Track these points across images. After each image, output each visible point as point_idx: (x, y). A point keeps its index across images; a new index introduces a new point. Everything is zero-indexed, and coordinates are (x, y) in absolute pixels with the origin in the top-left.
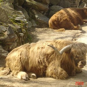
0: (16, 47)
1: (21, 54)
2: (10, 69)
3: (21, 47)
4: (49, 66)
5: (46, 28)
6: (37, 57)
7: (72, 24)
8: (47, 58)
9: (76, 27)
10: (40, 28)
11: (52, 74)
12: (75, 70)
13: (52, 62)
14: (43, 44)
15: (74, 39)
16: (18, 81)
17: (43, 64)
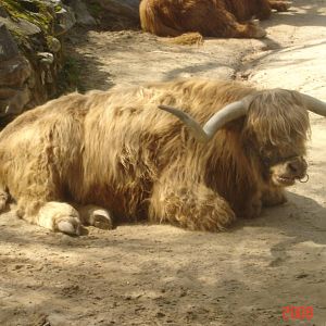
0: (26, 108)
1: (51, 136)
2: (7, 190)
3: (51, 108)
4: (162, 180)
5: (130, 33)
6: (114, 148)
7: (229, 15)
8: (151, 151)
9: (242, 28)
10: (105, 30)
11: (173, 212)
12: (259, 194)
13: (173, 166)
14: (134, 95)
15: (239, 74)
16: (42, 240)
17: (139, 174)
